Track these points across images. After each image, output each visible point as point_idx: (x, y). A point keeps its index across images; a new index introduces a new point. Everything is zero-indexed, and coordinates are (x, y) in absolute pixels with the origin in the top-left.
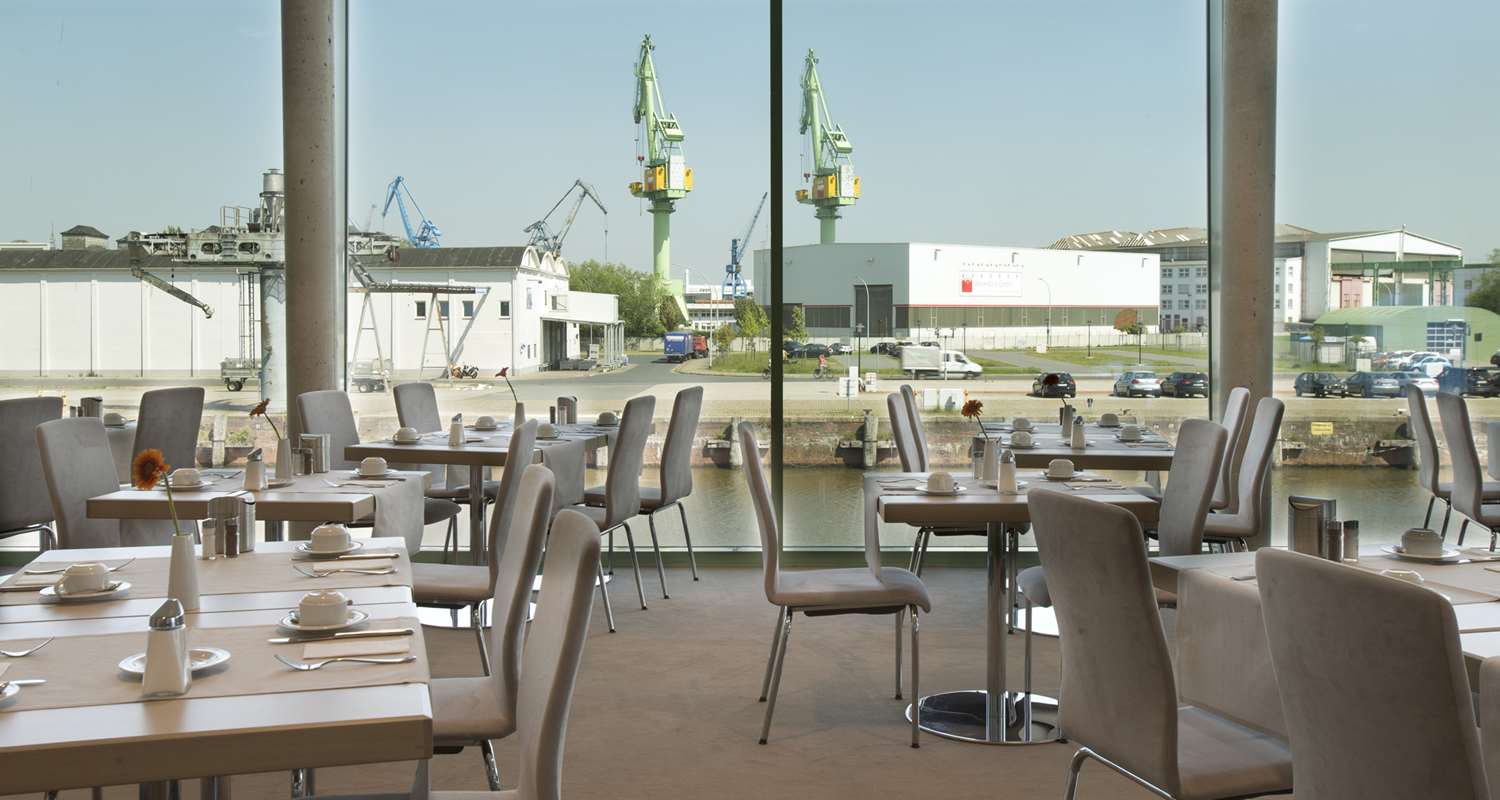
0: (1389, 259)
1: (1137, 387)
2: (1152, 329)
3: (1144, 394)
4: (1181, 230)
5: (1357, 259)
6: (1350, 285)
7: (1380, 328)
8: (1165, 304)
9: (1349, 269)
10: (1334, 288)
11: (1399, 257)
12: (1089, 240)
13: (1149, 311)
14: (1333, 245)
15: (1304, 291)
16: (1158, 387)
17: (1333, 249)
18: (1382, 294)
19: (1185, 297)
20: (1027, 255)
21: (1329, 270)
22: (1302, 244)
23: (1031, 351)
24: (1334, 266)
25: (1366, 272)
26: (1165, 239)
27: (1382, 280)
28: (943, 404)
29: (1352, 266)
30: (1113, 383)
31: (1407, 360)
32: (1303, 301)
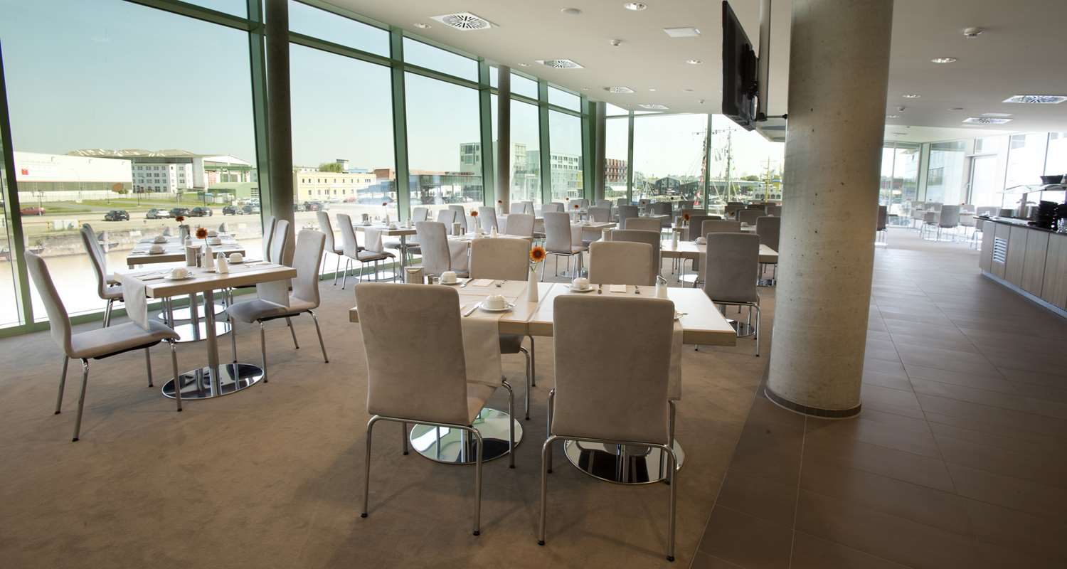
0: (225, 165)
1: (159, 215)
2: (131, 191)
3: (160, 217)
4: (135, 150)
5: (213, 165)
6: (212, 174)
7: (234, 190)
8: (134, 181)
9: (211, 169)
10: (206, 176)
11: (229, 165)
12: (88, 153)
13: (129, 184)
14: (204, 159)
15: (194, 176)
16: (168, 214)
17: (205, 161)
18: (225, 178)
19: (141, 178)
20: (58, 158)
21: (203, 169)
22: (192, 158)
23: (73, 202)
24: (205, 167)
25: (218, 170)
26: (128, 154)
27: (224, 173)
28: (66, 227)
29: (212, 167)
30: (146, 213)
31: (250, 201)
32: (194, 180)
